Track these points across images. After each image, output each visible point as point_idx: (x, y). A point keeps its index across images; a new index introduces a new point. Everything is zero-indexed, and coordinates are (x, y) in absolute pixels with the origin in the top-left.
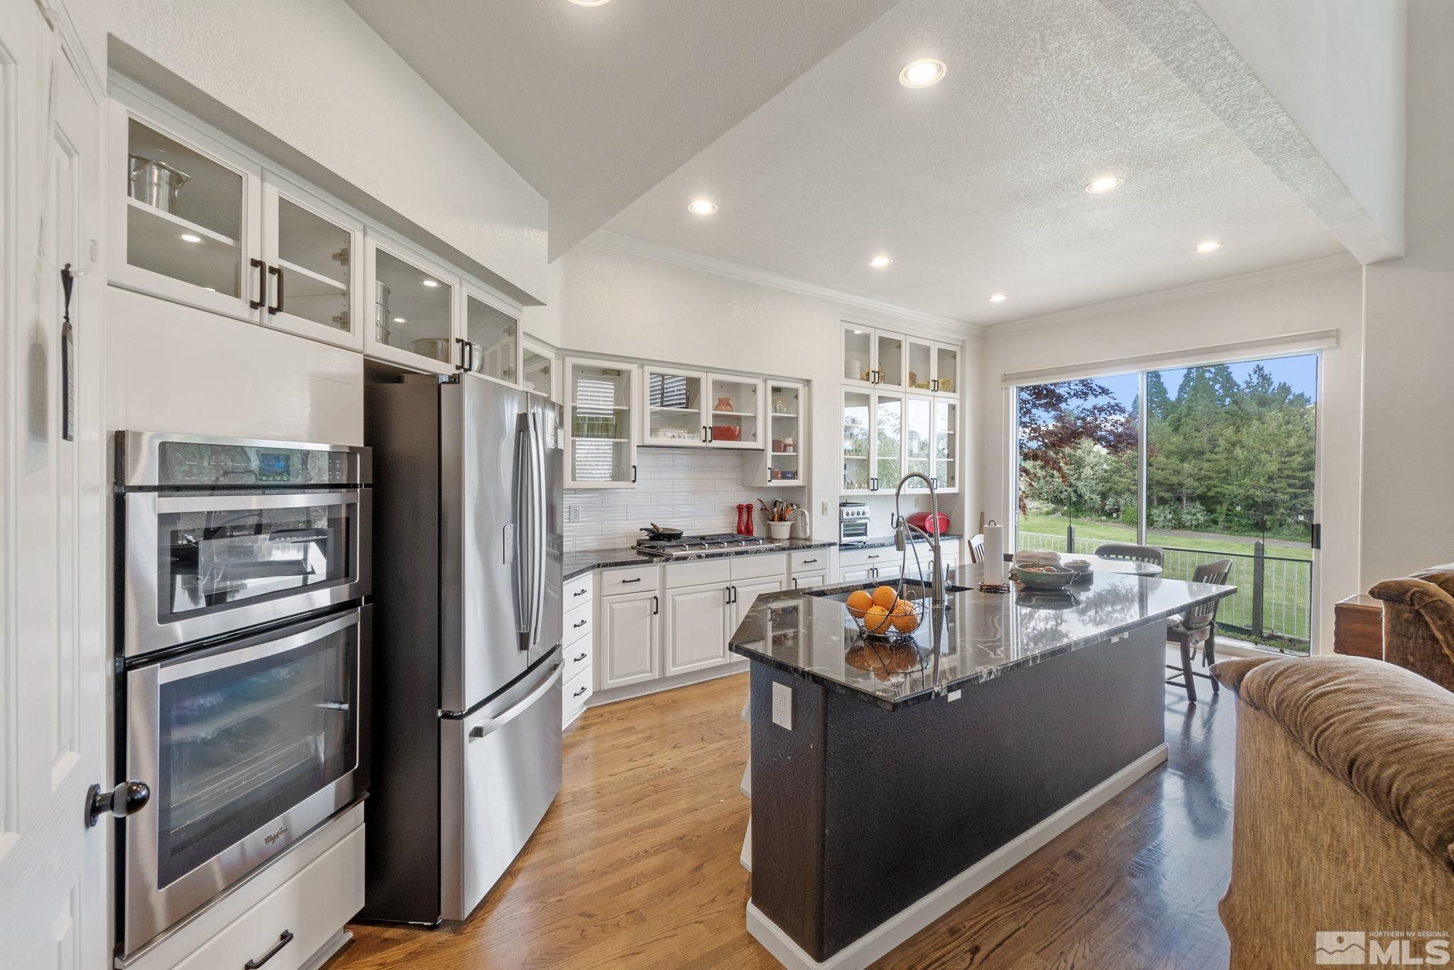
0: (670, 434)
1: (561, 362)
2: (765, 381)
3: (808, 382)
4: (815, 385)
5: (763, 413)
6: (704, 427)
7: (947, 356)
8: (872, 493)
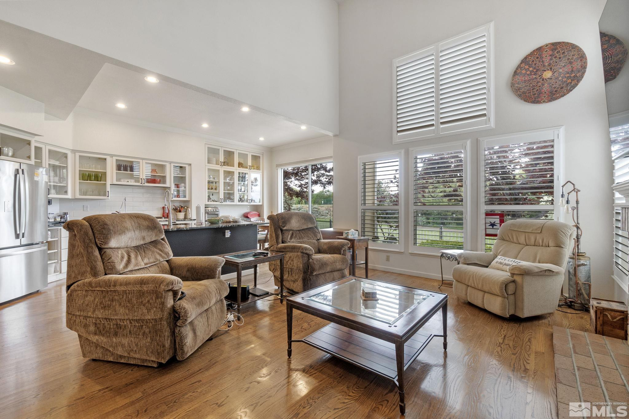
0: (127, 181)
1: (74, 154)
2: (171, 163)
3: (190, 165)
4: (192, 165)
5: (170, 174)
6: (141, 179)
7: (256, 158)
8: (221, 204)
